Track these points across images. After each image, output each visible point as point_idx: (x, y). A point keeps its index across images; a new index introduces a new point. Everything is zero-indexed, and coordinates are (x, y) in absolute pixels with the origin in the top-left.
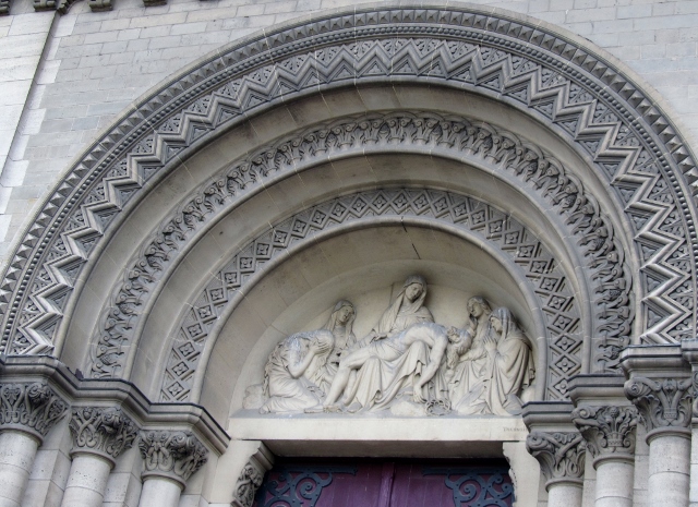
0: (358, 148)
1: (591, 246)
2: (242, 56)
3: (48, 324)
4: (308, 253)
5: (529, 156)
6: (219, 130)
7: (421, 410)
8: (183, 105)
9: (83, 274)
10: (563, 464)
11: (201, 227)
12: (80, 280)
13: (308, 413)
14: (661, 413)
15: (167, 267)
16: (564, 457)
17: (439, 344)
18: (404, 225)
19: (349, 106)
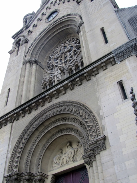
0: (53, 127)
1: (84, 129)
2: (34, 120)
3: (16, 167)
4: (51, 144)
5: (74, 119)
6: (33, 131)
7: (73, 162)
8: (28, 129)
9: (20, 158)
10: (90, 164)
11: (35, 146)
12: (19, 159)
13: (58, 168)
14: (96, 151)
15: (32, 153)
16: (90, 163)
17: (73, 151)
18: (62, 135)
19: (50, 122)
